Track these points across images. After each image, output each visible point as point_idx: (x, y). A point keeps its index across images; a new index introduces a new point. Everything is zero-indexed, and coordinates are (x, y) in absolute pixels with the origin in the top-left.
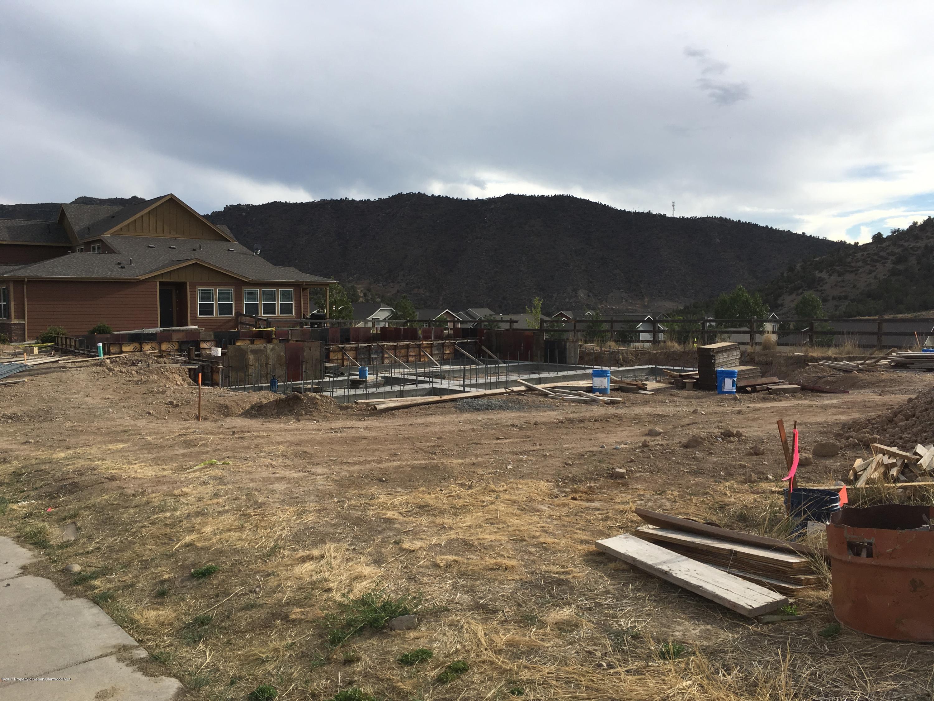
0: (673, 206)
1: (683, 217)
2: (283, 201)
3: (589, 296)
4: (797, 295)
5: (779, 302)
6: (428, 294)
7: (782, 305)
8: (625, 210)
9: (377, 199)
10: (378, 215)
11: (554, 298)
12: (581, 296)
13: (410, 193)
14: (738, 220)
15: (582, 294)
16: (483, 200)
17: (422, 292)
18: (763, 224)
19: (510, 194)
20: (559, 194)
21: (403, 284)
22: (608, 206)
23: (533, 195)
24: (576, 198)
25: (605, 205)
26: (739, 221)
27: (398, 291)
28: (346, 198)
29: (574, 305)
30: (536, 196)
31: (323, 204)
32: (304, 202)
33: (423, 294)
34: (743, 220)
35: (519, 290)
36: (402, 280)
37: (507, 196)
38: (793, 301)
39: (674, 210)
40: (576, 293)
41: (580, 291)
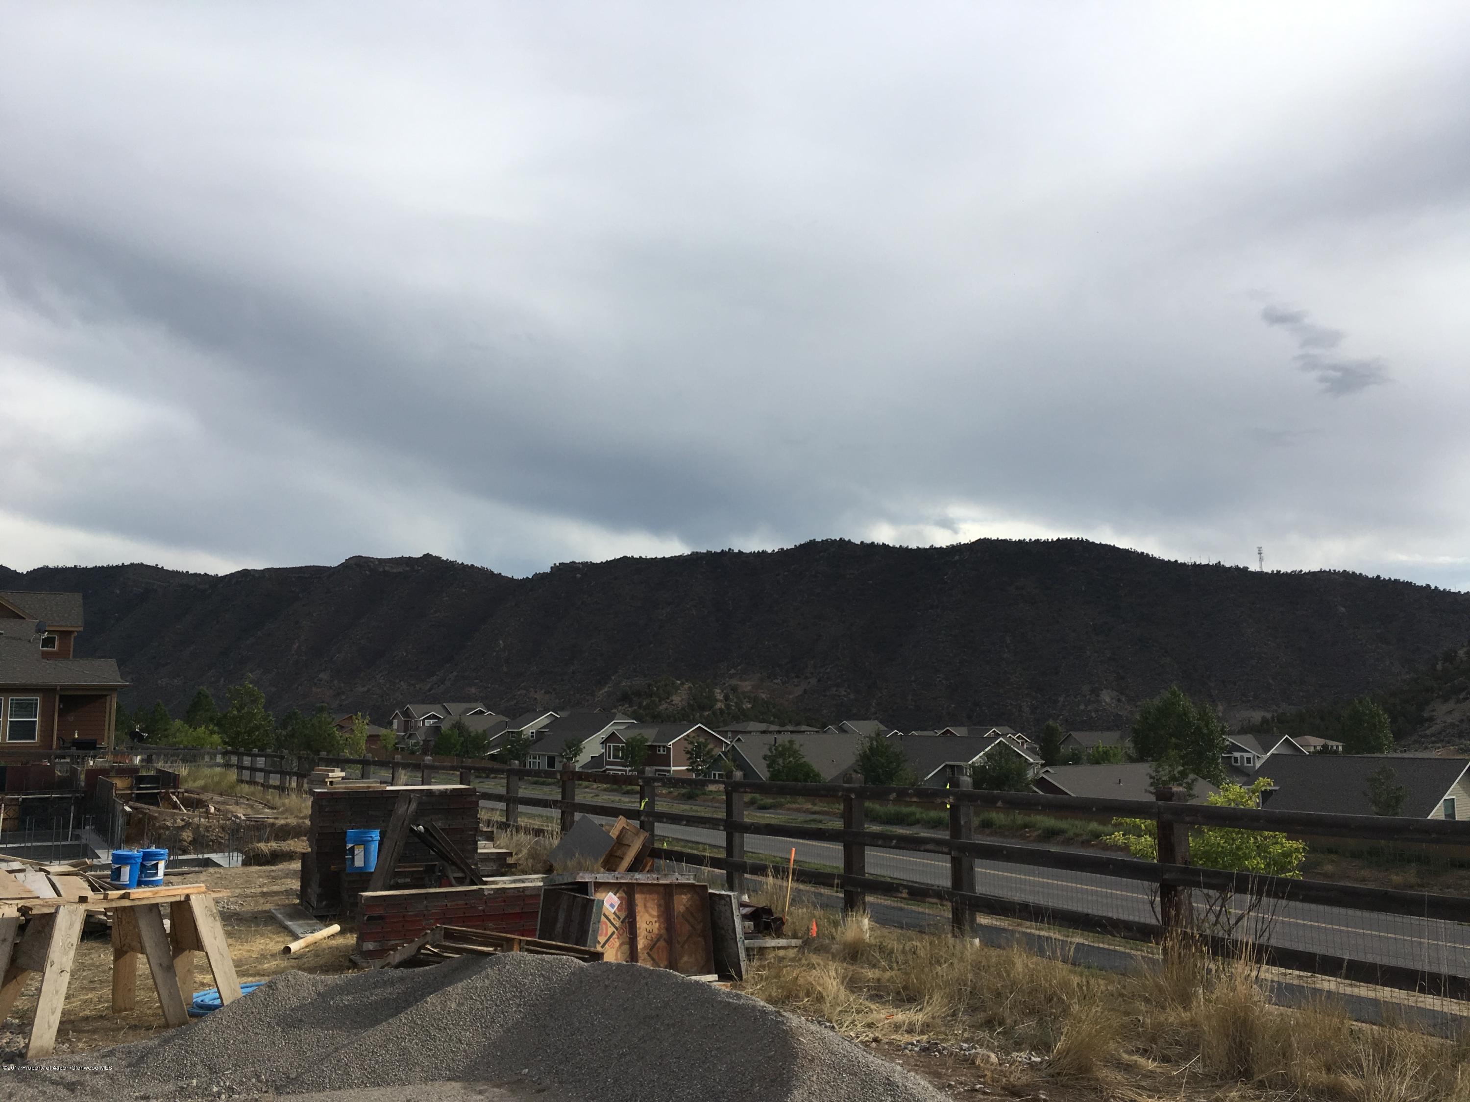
0: (1260, 554)
1: (1279, 572)
2: (636, 556)
3: (1119, 700)
4: (1458, 701)
5: (1426, 715)
6: (852, 696)
7: (1431, 719)
8: (1176, 561)
9: (776, 550)
10: (778, 575)
11: (1060, 704)
12: (1105, 702)
13: (827, 540)
14: (1375, 576)
15: (1106, 697)
16: (941, 548)
17: (844, 693)
18: (1420, 582)
19: (985, 539)
20: (1064, 537)
21: (813, 681)
22: (1148, 555)
23: (1022, 539)
24: (1093, 543)
25: (1142, 553)
26: (1378, 577)
27: (805, 691)
28: (730, 549)
29: (1093, 715)
30: (1028, 540)
31: (695, 557)
32: (666, 557)
33: (844, 696)
34: (1385, 576)
35: (1001, 691)
36: (812, 673)
37: (979, 541)
38: (1450, 712)
39: (1261, 559)
40: (1098, 696)
41: (1104, 692)
